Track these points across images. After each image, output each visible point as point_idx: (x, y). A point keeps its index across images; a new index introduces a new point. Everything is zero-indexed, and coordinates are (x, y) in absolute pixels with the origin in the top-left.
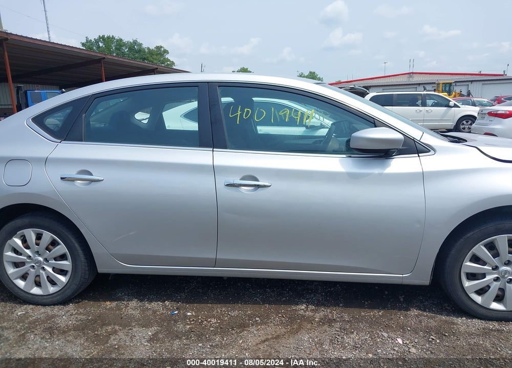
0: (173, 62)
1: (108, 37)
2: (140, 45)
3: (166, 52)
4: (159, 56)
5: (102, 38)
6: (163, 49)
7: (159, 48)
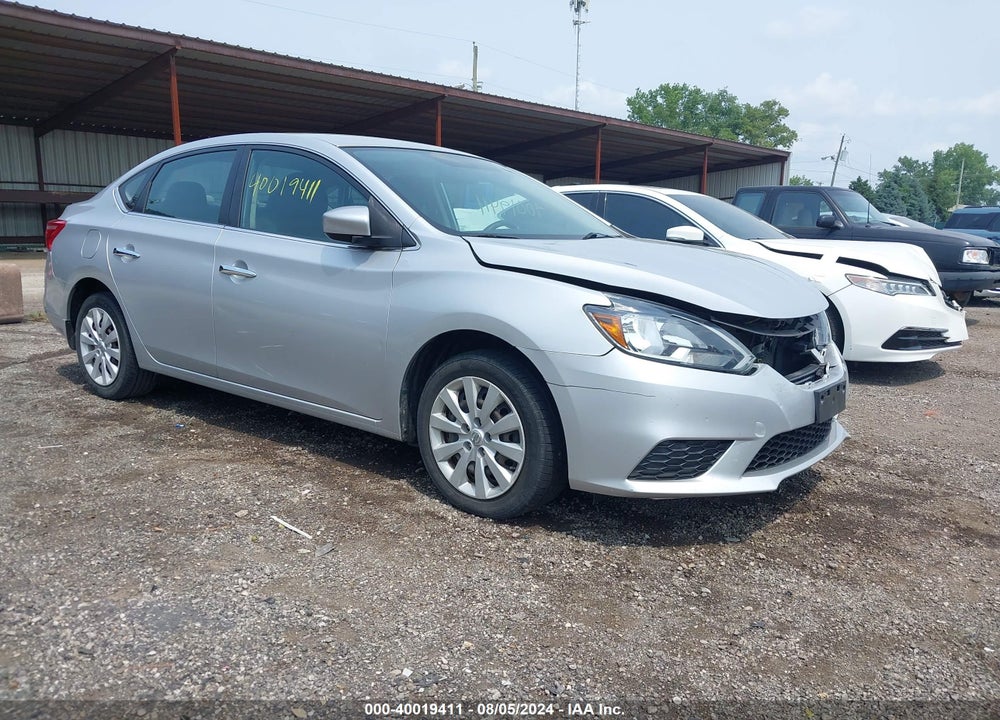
0: (794, 132)
1: (676, 88)
2: (732, 99)
3: (784, 112)
4: (766, 122)
5: (665, 90)
6: (776, 108)
7: (769, 105)
